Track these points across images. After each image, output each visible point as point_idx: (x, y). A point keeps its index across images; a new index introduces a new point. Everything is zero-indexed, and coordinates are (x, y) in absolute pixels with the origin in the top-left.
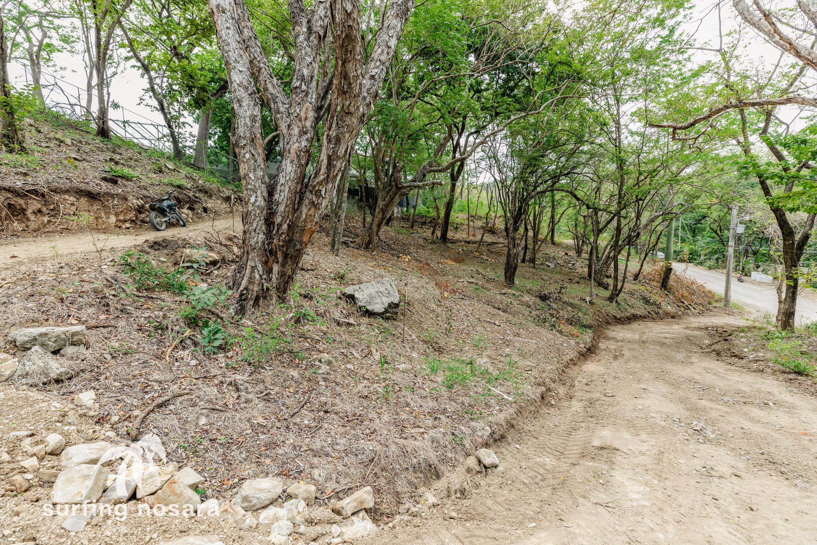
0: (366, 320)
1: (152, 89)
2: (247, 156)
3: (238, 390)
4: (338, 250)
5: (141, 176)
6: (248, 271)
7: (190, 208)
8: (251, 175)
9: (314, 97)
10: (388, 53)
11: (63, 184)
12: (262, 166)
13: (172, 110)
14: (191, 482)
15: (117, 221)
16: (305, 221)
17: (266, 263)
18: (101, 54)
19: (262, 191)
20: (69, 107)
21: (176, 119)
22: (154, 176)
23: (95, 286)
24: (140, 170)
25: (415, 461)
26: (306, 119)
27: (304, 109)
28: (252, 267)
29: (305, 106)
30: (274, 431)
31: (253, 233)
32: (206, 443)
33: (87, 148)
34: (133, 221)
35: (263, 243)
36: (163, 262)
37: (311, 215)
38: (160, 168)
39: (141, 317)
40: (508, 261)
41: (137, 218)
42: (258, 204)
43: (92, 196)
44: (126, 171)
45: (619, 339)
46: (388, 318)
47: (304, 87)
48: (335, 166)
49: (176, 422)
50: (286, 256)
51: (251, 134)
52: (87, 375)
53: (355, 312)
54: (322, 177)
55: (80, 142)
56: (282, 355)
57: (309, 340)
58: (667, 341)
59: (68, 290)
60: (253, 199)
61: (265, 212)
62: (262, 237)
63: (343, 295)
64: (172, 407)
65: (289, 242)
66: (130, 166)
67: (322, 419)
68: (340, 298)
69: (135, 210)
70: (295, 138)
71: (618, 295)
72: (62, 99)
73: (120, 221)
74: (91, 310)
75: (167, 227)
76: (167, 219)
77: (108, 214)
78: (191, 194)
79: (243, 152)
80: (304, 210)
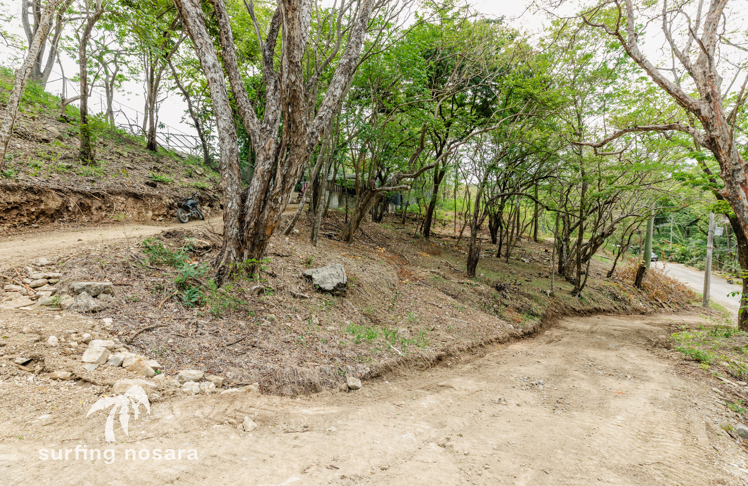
0: (318, 295)
1: (191, 110)
2: (227, 176)
3: (198, 327)
4: (316, 241)
5: (175, 181)
6: (226, 255)
7: (210, 206)
8: (229, 189)
9: (276, 133)
10: (334, 100)
11: (118, 188)
12: (237, 182)
13: (204, 127)
14: (153, 366)
15: (153, 215)
16: (267, 220)
17: (239, 249)
18: (153, 88)
19: (237, 199)
20: (129, 126)
21: (208, 133)
22: (185, 180)
23: (124, 260)
24: (175, 175)
25: (301, 379)
26: (269, 149)
27: (268, 142)
28: (229, 252)
29: (269, 140)
30: (213, 351)
31: (230, 228)
32: (168, 352)
33: (138, 159)
34: (165, 215)
35: (237, 234)
36: (170, 246)
37: (271, 216)
38: (190, 174)
39: (149, 281)
40: (470, 255)
41: (168, 213)
42: (233, 208)
43: (137, 197)
44: (165, 177)
45: (569, 328)
46: (338, 295)
47: (269, 128)
48: (288, 182)
49: (154, 339)
50: (253, 244)
51: (229, 161)
52: (110, 311)
53: (311, 289)
54: (278, 190)
55: (134, 154)
56: (239, 312)
57: (266, 306)
58: (616, 333)
59: (106, 262)
60: (230, 205)
61: (238, 214)
62: (236, 230)
63: (304, 275)
64: (154, 332)
65: (256, 235)
66: (168, 173)
67: (248, 349)
68: (301, 278)
69: (167, 207)
70: (261, 163)
71: (581, 290)
72: (124, 122)
73: (155, 215)
74: (118, 275)
75: (189, 220)
76: (189, 214)
77: (147, 210)
78: (211, 194)
79: (224, 173)
80: (266, 212)
